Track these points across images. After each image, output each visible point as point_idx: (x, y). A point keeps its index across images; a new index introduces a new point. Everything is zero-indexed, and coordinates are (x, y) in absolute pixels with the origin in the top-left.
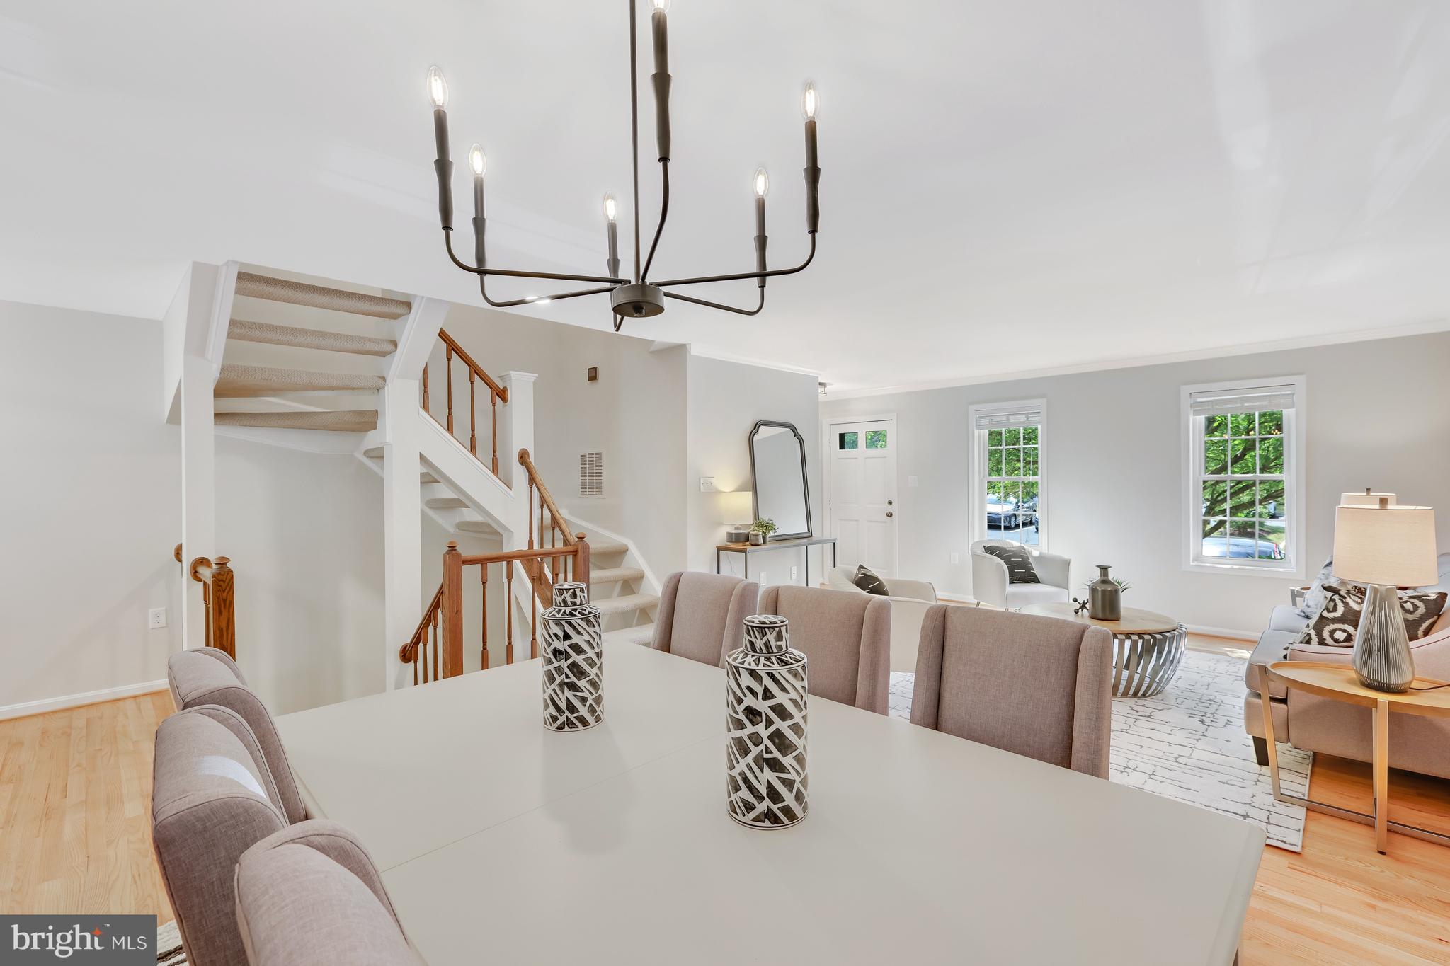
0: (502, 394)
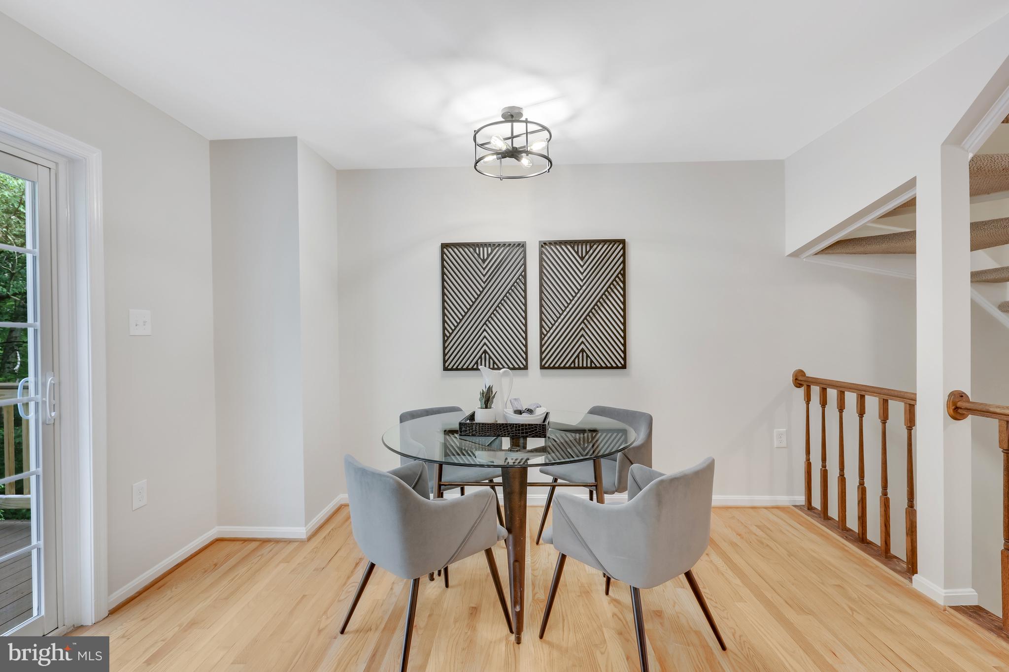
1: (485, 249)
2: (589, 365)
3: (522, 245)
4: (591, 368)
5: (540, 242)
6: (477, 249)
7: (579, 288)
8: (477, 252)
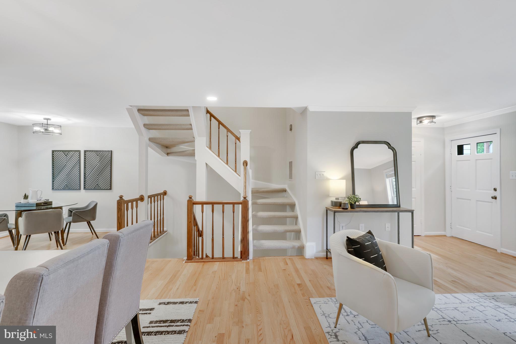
0: (238, 139)
1: (67, 152)
2: (99, 189)
3: (79, 151)
4: (100, 189)
5: (84, 150)
6: (64, 152)
7: (96, 165)
8: (64, 153)
